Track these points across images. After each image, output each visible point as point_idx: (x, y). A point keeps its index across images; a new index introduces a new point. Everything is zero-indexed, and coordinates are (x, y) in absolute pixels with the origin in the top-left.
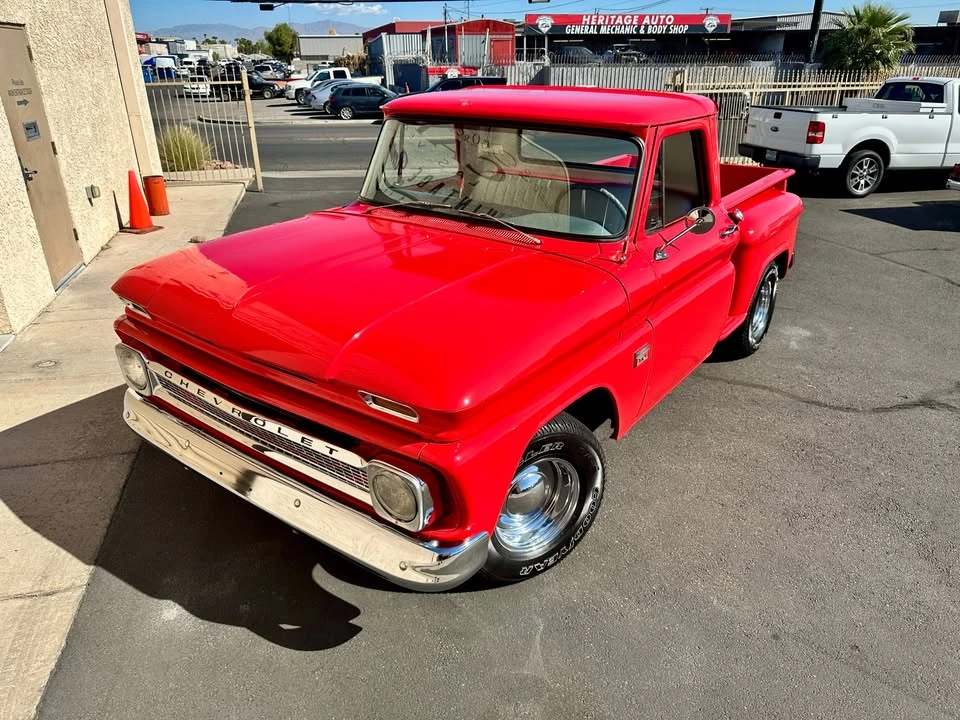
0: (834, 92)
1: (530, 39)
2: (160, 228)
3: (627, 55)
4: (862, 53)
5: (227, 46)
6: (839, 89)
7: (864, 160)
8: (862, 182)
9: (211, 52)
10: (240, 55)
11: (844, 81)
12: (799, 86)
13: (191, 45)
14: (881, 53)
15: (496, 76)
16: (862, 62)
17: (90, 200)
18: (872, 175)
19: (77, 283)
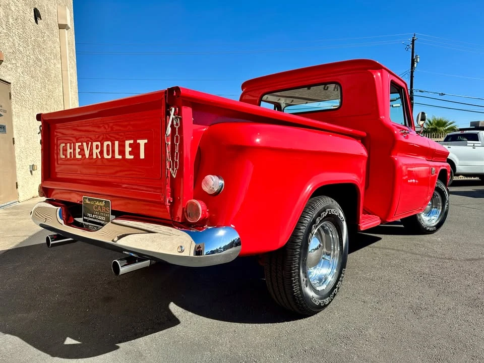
17: (31, 172)
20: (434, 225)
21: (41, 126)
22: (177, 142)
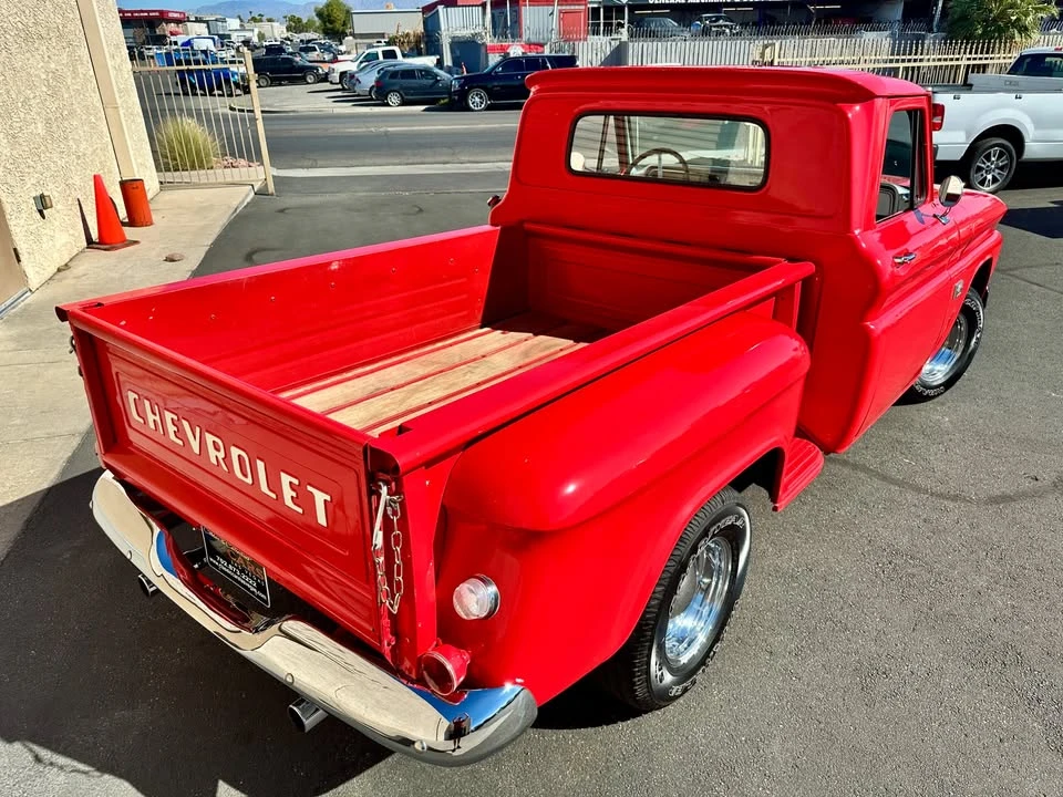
0: (958, 67)
1: (608, 10)
2: (136, 242)
3: (718, 26)
4: (995, 20)
5: (273, 24)
6: (964, 63)
7: (992, 150)
8: (990, 177)
9: (256, 31)
10: (289, 34)
11: (970, 53)
12: (921, 60)
13: (234, 23)
14: (1018, 19)
15: (567, 54)
16: (994, 31)
17: (41, 212)
18: (1001, 168)
19: (16, 315)
20: (940, 382)
21: (72, 338)
22: (397, 544)
